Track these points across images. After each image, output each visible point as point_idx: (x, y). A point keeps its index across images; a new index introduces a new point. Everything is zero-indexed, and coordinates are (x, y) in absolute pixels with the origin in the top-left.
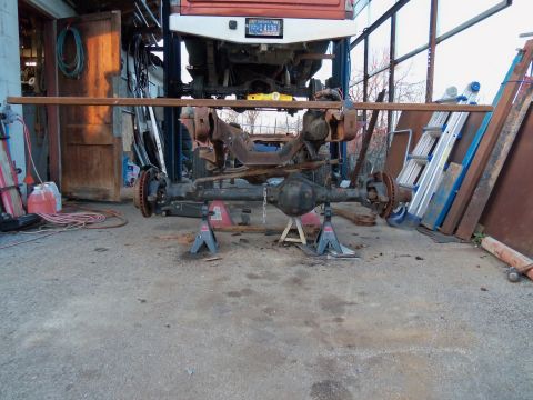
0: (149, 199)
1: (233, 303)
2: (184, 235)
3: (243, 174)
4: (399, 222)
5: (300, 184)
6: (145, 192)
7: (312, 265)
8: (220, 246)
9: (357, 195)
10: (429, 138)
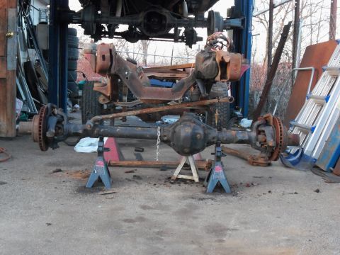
0: (48, 135)
1: (129, 227)
2: (77, 172)
3: (138, 112)
4: (294, 163)
5: (193, 125)
6: (44, 127)
7: (202, 199)
8: (115, 182)
9: (247, 138)
10: (329, 78)
